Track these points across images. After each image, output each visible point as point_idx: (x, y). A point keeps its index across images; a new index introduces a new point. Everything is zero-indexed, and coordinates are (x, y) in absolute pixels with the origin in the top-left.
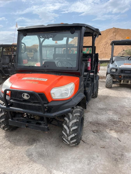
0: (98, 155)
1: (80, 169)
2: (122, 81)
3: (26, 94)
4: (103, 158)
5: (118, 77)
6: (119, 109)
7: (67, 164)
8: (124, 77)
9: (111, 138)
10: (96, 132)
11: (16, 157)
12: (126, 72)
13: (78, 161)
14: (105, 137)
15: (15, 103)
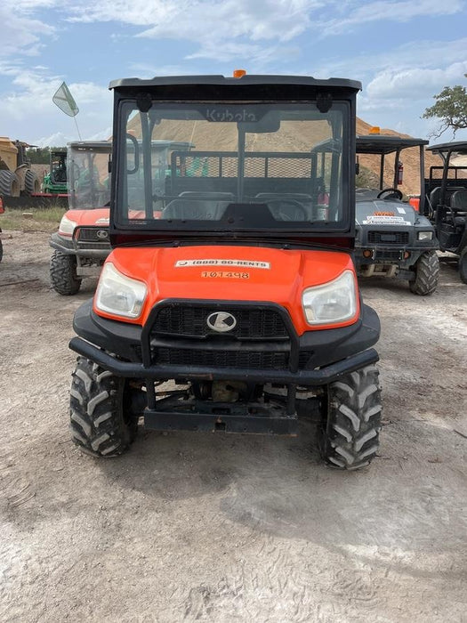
0: (436, 481)
1: (415, 526)
2: (372, 267)
3: (222, 315)
4: (456, 489)
5: (361, 255)
6: (402, 352)
7: (369, 520)
8: (379, 254)
9: (436, 432)
10: (388, 422)
11: (204, 533)
12: (383, 237)
13: (394, 507)
14: (420, 433)
15: (169, 348)
